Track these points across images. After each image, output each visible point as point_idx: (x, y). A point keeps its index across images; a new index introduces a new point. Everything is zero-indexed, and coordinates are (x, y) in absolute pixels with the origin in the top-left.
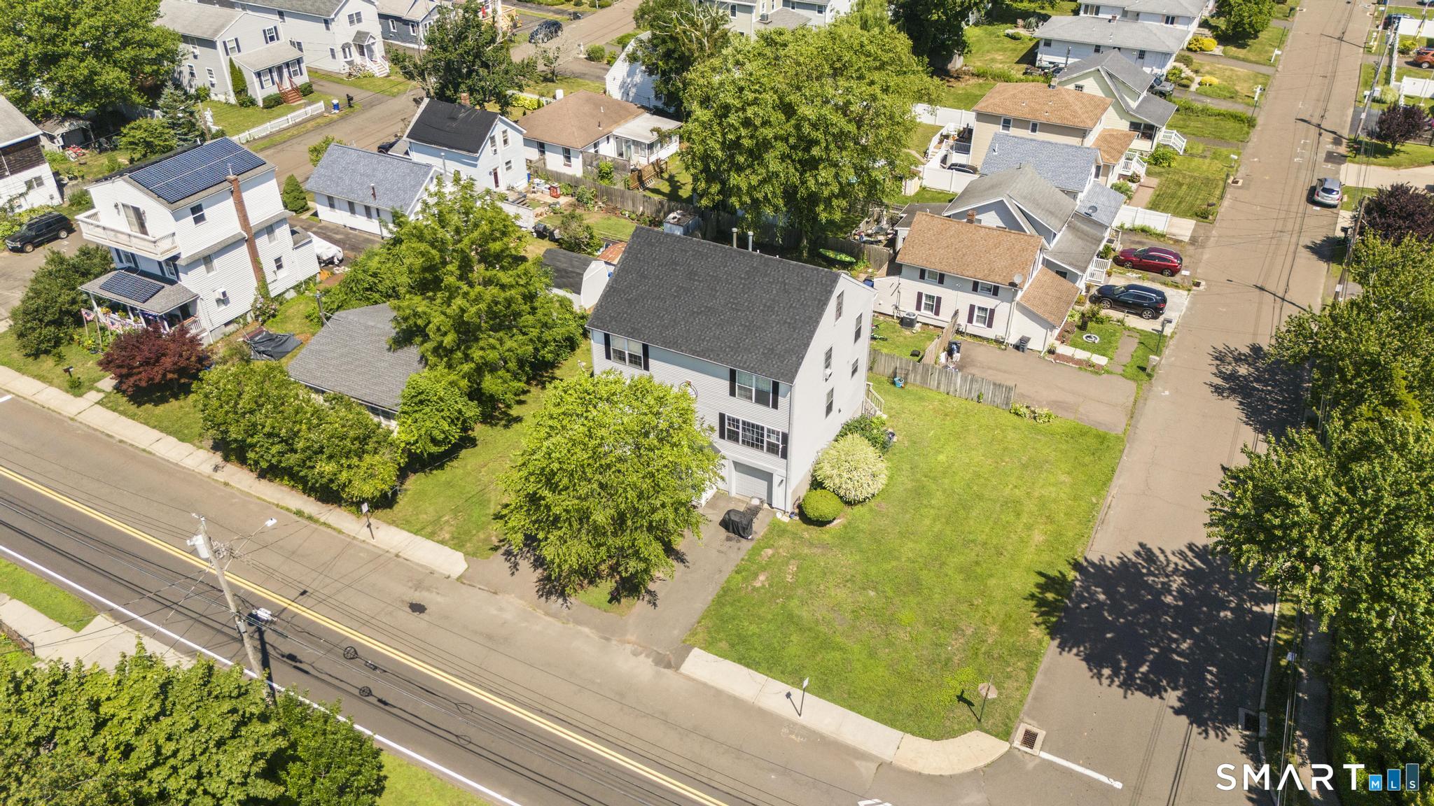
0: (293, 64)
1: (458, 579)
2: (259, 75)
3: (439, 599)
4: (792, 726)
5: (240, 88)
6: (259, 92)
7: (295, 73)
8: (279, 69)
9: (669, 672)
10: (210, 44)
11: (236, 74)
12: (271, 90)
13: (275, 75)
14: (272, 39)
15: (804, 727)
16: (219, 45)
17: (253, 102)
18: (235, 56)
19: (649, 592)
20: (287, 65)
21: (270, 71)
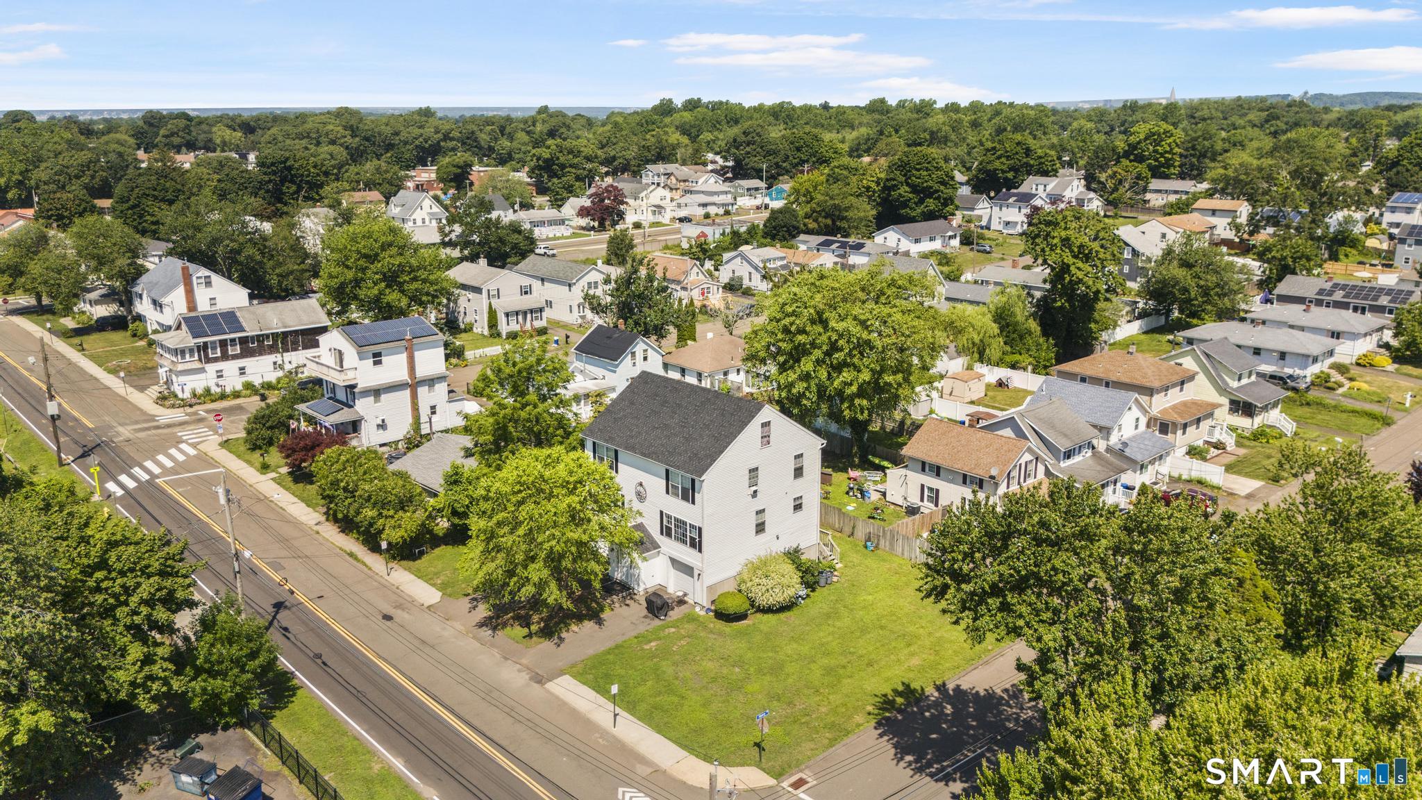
0: (536, 312)
1: (429, 607)
2: (507, 315)
3: (406, 616)
4: (604, 733)
5: (493, 324)
6: (504, 327)
7: (537, 318)
8: (525, 313)
9: (536, 685)
10: (477, 290)
11: (492, 314)
12: (514, 327)
13: (520, 318)
14: (526, 293)
15: (614, 736)
16: (485, 292)
17: (499, 335)
18: (494, 302)
19: (560, 638)
20: (531, 311)
21: (517, 313)
